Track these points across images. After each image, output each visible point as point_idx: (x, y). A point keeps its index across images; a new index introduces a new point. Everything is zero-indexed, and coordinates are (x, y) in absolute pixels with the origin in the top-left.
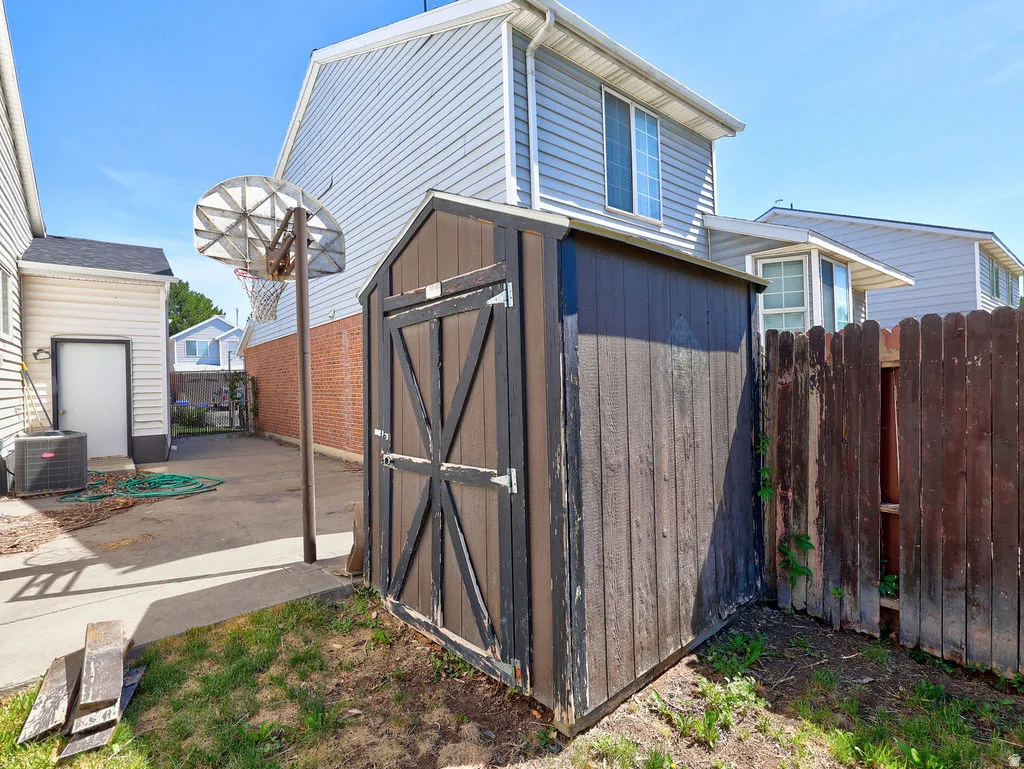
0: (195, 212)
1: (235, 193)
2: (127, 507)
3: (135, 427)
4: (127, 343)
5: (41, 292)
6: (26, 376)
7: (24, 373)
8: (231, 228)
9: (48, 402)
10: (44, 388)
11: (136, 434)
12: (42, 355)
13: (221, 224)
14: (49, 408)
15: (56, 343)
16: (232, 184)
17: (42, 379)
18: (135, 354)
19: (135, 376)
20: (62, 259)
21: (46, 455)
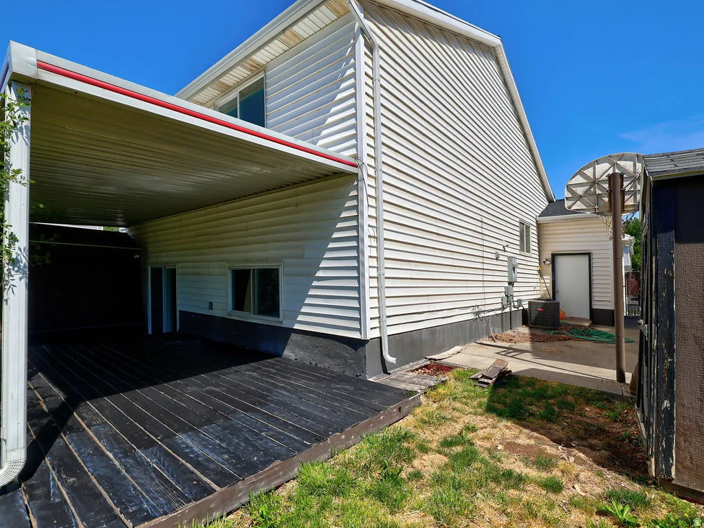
0: (566, 190)
1: (589, 172)
2: (564, 339)
3: (594, 303)
4: (589, 254)
5: (547, 231)
6: (540, 273)
7: (539, 271)
8: (586, 192)
9: (549, 285)
10: (548, 279)
11: (594, 307)
12: (548, 262)
13: (580, 191)
14: (550, 289)
15: (554, 256)
16: (587, 167)
17: (547, 274)
18: (593, 261)
19: (594, 273)
20: (556, 213)
21: (539, 309)
